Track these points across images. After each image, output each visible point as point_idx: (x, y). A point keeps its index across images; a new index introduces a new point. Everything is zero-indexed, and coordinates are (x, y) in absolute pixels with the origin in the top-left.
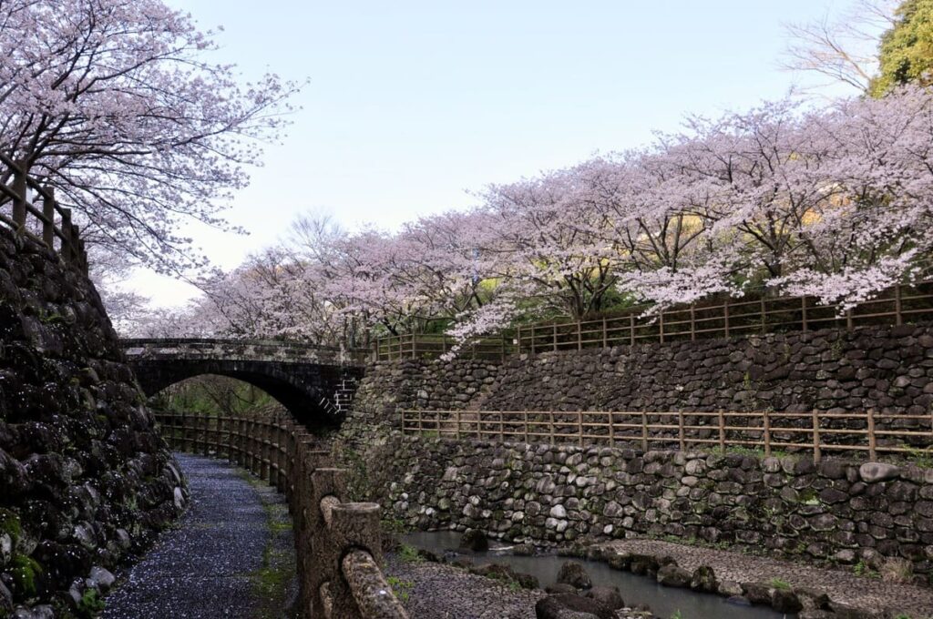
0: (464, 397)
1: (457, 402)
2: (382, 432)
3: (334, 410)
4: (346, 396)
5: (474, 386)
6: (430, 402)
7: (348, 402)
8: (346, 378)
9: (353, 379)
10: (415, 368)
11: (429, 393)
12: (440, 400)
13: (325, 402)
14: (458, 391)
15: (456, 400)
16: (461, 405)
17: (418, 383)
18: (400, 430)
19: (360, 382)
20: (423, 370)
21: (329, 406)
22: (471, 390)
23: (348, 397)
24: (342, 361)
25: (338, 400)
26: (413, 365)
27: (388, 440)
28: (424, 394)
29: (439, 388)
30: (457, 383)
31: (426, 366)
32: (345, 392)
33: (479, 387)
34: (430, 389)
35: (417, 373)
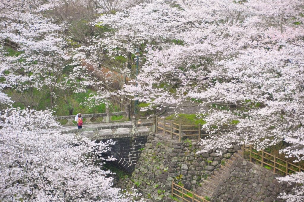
0: (210, 167)
1: (206, 172)
2: (159, 191)
3: (127, 165)
4: (135, 155)
5: (217, 160)
6: (189, 172)
7: (136, 159)
8: (135, 144)
9: (140, 144)
10: (180, 148)
11: (188, 166)
12: (195, 170)
13: (123, 160)
14: (207, 164)
15: (205, 170)
16: (208, 173)
17: (182, 159)
18: (171, 192)
19: (144, 146)
20: (185, 150)
21: (125, 162)
22: (215, 163)
23: (137, 156)
24: (133, 133)
25: (130, 158)
26: (179, 147)
27: (163, 197)
28: (185, 167)
29: (195, 162)
30: (206, 158)
31: (187, 147)
32: (135, 153)
33: (220, 161)
34: (189, 163)
35: (182, 153)
